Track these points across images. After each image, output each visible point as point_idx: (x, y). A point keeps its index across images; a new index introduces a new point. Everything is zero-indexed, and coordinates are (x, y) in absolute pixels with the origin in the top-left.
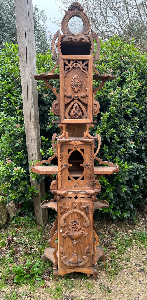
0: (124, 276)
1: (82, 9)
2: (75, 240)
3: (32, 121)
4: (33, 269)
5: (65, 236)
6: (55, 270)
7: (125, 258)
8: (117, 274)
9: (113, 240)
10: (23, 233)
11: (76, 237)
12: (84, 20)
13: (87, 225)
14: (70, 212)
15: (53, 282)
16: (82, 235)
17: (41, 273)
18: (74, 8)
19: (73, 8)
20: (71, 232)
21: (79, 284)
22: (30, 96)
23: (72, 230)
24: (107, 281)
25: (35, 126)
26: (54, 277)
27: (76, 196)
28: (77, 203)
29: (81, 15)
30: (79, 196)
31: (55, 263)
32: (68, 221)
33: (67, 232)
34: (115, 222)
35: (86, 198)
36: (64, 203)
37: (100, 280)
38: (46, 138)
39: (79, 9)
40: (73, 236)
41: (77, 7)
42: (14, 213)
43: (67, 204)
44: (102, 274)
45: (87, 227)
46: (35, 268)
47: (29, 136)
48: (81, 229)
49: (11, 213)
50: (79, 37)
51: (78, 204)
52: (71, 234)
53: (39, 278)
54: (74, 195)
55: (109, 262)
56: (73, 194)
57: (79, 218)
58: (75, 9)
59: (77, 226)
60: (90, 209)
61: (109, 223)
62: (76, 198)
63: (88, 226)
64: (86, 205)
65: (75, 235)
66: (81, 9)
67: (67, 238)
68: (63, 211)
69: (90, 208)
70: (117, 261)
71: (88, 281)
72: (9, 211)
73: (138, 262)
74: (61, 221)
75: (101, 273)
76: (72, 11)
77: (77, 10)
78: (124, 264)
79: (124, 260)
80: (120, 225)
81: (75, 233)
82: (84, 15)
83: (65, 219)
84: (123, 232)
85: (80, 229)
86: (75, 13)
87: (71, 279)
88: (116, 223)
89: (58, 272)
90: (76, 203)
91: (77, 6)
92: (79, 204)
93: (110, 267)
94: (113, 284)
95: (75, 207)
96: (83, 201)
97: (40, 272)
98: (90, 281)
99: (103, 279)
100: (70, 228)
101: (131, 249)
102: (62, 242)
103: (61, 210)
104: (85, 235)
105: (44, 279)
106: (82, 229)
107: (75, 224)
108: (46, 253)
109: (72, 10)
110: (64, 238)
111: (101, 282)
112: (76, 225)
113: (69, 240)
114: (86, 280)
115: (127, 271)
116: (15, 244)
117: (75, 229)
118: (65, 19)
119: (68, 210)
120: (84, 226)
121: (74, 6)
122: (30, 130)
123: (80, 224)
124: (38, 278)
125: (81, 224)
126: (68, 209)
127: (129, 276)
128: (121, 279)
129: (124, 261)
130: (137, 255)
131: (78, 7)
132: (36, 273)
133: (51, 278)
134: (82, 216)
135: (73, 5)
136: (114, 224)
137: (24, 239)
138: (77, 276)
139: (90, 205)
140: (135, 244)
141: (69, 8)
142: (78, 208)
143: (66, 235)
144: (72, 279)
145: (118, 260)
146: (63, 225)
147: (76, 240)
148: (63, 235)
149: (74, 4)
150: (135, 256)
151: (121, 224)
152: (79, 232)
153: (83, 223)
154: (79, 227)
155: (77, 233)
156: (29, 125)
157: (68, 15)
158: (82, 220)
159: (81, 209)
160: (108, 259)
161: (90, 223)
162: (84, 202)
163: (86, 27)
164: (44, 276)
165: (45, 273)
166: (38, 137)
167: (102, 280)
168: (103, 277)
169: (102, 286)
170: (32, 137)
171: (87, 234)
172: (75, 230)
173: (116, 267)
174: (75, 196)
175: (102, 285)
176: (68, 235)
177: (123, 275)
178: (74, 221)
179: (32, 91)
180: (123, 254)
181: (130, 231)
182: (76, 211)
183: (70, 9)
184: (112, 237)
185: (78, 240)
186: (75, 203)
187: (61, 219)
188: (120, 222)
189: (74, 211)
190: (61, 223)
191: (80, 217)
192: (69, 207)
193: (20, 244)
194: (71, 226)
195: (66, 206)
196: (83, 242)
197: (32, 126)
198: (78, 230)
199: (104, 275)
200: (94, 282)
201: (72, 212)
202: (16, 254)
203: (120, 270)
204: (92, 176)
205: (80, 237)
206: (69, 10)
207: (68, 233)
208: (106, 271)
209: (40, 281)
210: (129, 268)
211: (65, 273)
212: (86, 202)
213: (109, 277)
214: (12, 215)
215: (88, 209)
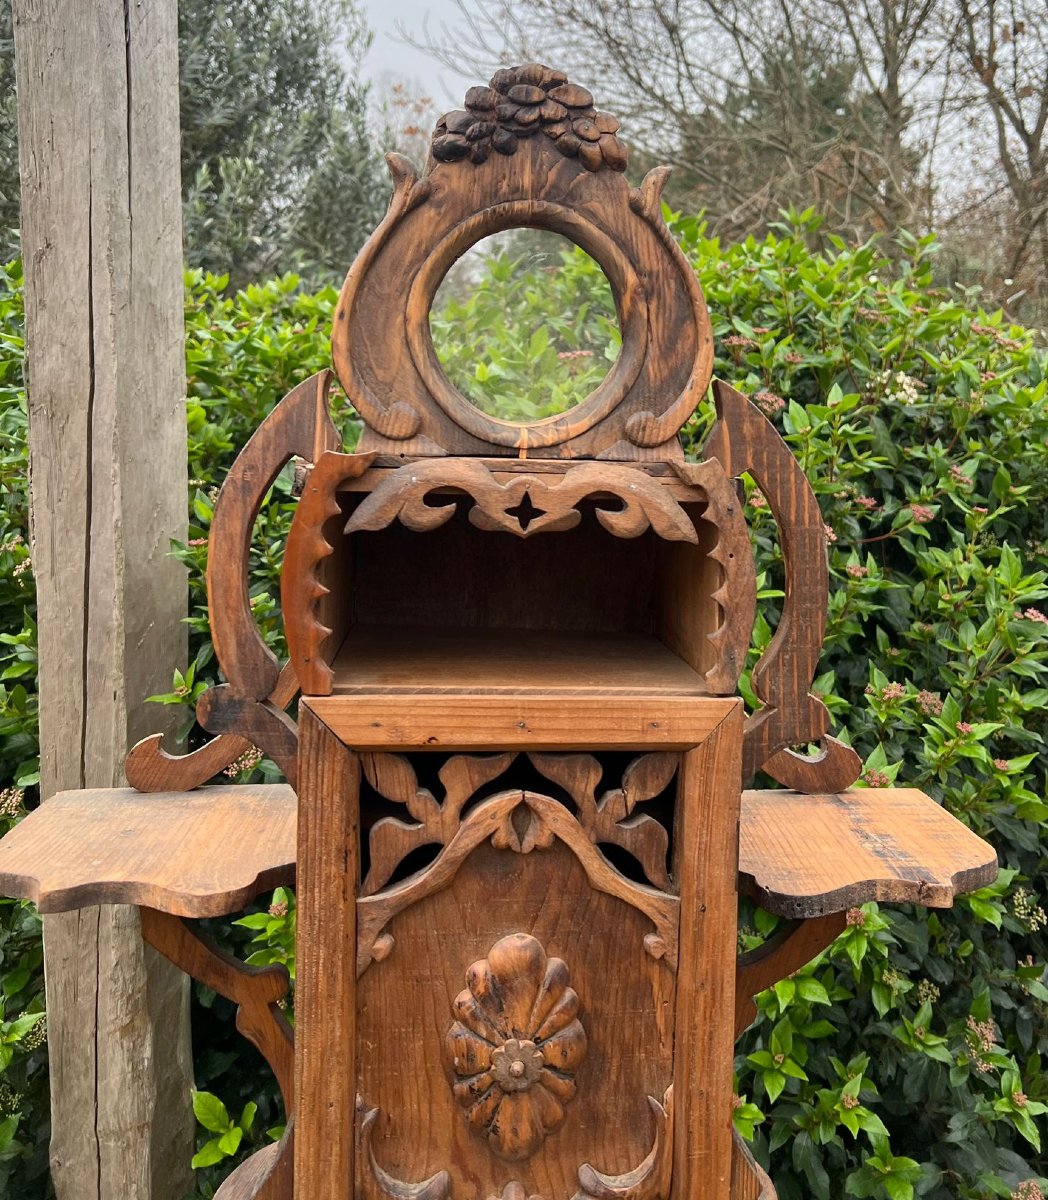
1: (614, 151)
3: (106, 973)
12: (631, 278)
18: (503, 136)
19: (491, 132)
22: (105, 753)
25: (134, 1012)
29: (591, 215)
38: (235, 1111)
39: (573, 154)
41: (544, 122)
47: (76, 1093)
50: (561, 471)
58: (525, 148)
66: (592, 150)
76: (487, 171)
77: (546, 155)
82: (633, 222)
86: (517, 192)
91: (550, 110)
109: (478, 161)
118: (395, 266)
121: (509, 109)
122: (90, 1049)
131: (558, 129)
135: (493, 97)
141: (451, 138)
149: (503, 85)
156: (85, 1002)
157: (428, 213)
163: (653, 351)
166: (160, 1095)
170: (107, 1105)
179: (123, 714)
183: (462, 141)
197: (113, 1012)
206: (445, 154)
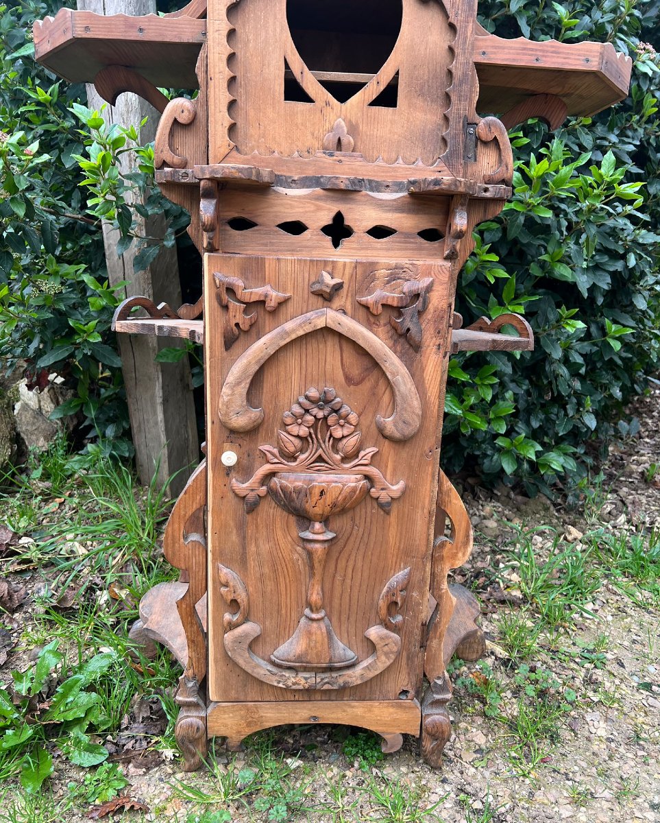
0: (595, 748)
2: (317, 526)
4: (64, 696)
5: (251, 496)
6: (189, 705)
7: (575, 651)
8: (554, 738)
9: (501, 565)
10: (69, 522)
11: (329, 499)
13: (401, 425)
14: (289, 326)
15: (179, 776)
16: (366, 493)
17: (104, 723)
20: (291, 471)
21: (333, 792)
23: (303, 457)
24: (506, 781)
26: (183, 745)
27: (339, 217)
28: (340, 266)
30: (362, 216)
31: (191, 665)
32: (276, 397)
33: (266, 468)
34: (499, 494)
35: (407, 235)
36: (249, 259)
37: (462, 773)
40: (307, 493)
42: (47, 439)
43: (269, 267)
44: (467, 730)
45: (400, 442)
46: (76, 689)
48: (362, 453)
49: (34, 437)
51: (348, 271)
52: (293, 479)
53: (91, 749)
54: (319, 209)
55: (495, 669)
56: (318, 198)
57: (349, 380)
59: (338, 433)
60: (429, 314)
61: (474, 498)
62: (338, 231)
63: (408, 431)
64: (407, 287)
65: (317, 492)
67: (270, 510)
68: (237, 315)
69: (431, 307)
70: (539, 664)
71: (389, 771)
72: (22, 428)
73: (651, 669)
74: (226, 390)
75: (463, 725)
78: (578, 682)
79: (577, 660)
80: (523, 507)
81: (322, 479)
83: (257, 380)
84: (541, 534)
85: (355, 455)
87: (289, 761)
88: (503, 498)
89: (205, 719)
90: (332, 267)
92: (359, 270)
93: (509, 694)
94: (539, 795)
95: (327, 297)
96: (385, 254)
97: (98, 717)
98: (401, 774)
99: (477, 764)
100: (292, 444)
101: (597, 607)
102: (234, 537)
103: (225, 307)
104: (384, 496)
105: (119, 755)
106: (370, 450)
107: (325, 418)
108: (150, 606)
110: (251, 506)
111: (469, 789)
112: (331, 420)
113: (278, 525)
114: (375, 770)
115: (607, 719)
116: (18, 568)
117: (320, 451)
119: (274, 312)
120: (381, 431)
123: (353, 417)
124: (86, 750)
125: (365, 422)
126: (280, 304)
127: (622, 749)
128: (584, 764)
129: (575, 666)
130: (635, 637)
132: (78, 721)
133: (169, 753)
134: (372, 363)
136: (499, 504)
137: (73, 544)
138: (324, 743)
139: (429, 289)
140: (610, 586)
142: (349, 308)
143: (264, 488)
144: (293, 763)
145: (544, 656)
146: (240, 421)
147: (326, 520)
148: (242, 487)
150: (626, 643)
151: (525, 504)
152: (345, 471)
153: (375, 413)
154: (350, 443)
155: (332, 477)
158: (373, 393)
159: (368, 314)
160: (492, 653)
161: (424, 417)
162: (393, 262)
164: (124, 742)
165: (133, 718)
167: (473, 770)
168: (475, 752)
169: (476, 812)
171: (396, 488)
172: (320, 459)
173: (542, 693)
174: (326, 219)
175: (478, 805)
176: (272, 492)
177: (588, 739)
178: (313, 393)
180: (564, 627)
181: (575, 533)
182: (332, 325)
184: (494, 552)
185: (337, 523)
186: (326, 262)
187: (231, 378)
188: (520, 498)
189: (320, 323)
190: (227, 405)
191: (355, 372)
192: (285, 291)
193: (45, 566)
194: (295, 429)
195: (263, 282)
196: (373, 538)
198: (345, 459)
199: (480, 739)
200: (423, 782)
201: (308, 329)
202: (13, 611)
203: (566, 715)
204: (458, 74)
205: (353, 508)
207: (273, 474)
208: (489, 713)
209: (94, 768)
210: (616, 705)
211: (249, 724)
212: (404, 262)
213: (513, 754)
214: (36, 445)
215: (420, 313)
